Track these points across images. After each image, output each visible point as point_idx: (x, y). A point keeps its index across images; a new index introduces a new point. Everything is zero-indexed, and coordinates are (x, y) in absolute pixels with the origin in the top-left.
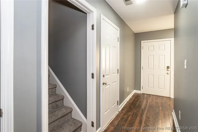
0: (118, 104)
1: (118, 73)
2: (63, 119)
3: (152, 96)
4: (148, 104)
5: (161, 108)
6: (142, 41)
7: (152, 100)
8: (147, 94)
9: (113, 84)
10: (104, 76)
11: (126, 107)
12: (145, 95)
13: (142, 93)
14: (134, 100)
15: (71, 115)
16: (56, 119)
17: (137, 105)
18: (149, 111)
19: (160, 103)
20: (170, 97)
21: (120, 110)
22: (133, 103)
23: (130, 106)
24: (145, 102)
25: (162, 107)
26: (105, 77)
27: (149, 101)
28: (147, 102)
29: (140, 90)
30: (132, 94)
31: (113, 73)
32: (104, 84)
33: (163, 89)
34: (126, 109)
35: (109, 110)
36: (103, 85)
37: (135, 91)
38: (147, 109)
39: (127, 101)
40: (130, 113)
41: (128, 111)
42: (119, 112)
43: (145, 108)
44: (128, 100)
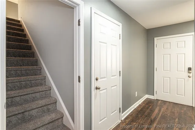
0: (120, 112)
1: (120, 75)
2: (51, 124)
3: (167, 104)
4: (161, 113)
5: (177, 120)
6: (155, 38)
7: (167, 109)
8: (162, 100)
9: (113, 88)
10: (97, 79)
11: (131, 115)
12: (159, 102)
13: (156, 99)
14: (144, 107)
15: (62, 121)
16: (41, 125)
17: (146, 113)
18: (159, 123)
19: (177, 113)
20: (192, 107)
21: (123, 119)
22: (141, 110)
23: (137, 114)
24: (156, 111)
25: (179, 119)
26: (99, 80)
27: (162, 109)
28: (160, 110)
29: (154, 95)
30: (142, 100)
31: (113, 76)
32: (97, 88)
33: (184, 96)
34: (131, 118)
35: (106, 118)
36: (95, 90)
37: (147, 96)
38: (158, 119)
39: (134, 108)
40: (135, 123)
41: (132, 121)
42: (121, 120)
43: (155, 119)
44: (136, 107)
